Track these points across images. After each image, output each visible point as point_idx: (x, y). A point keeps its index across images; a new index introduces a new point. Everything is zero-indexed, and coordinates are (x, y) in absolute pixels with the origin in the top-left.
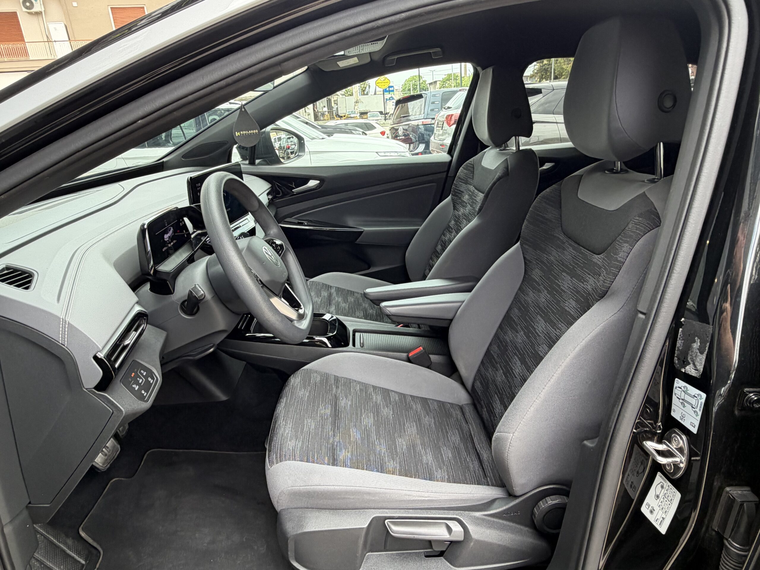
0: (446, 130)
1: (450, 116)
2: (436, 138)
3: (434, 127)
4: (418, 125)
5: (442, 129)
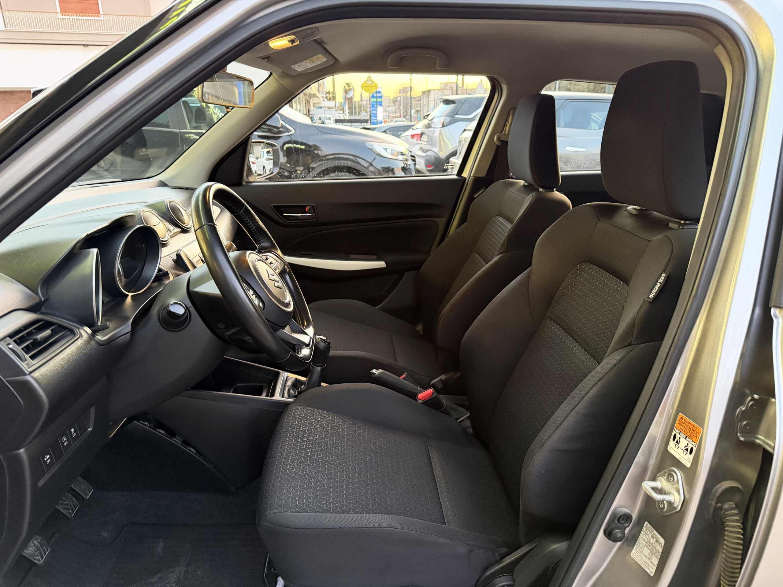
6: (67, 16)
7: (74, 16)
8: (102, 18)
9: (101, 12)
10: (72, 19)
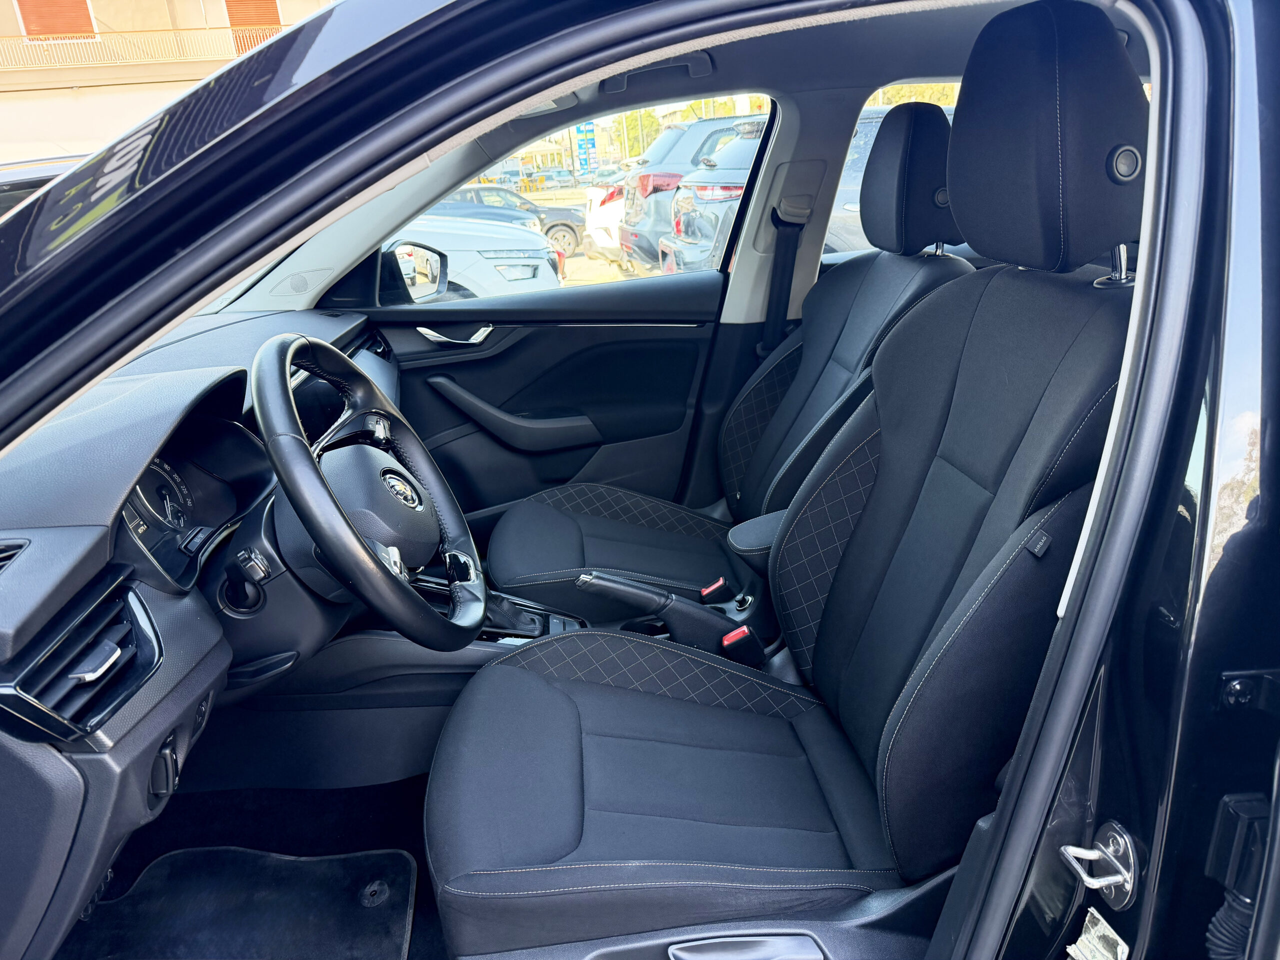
6: (38, 40)
7: (49, 40)
8: (98, 38)
9: (96, 30)
10: (47, 45)
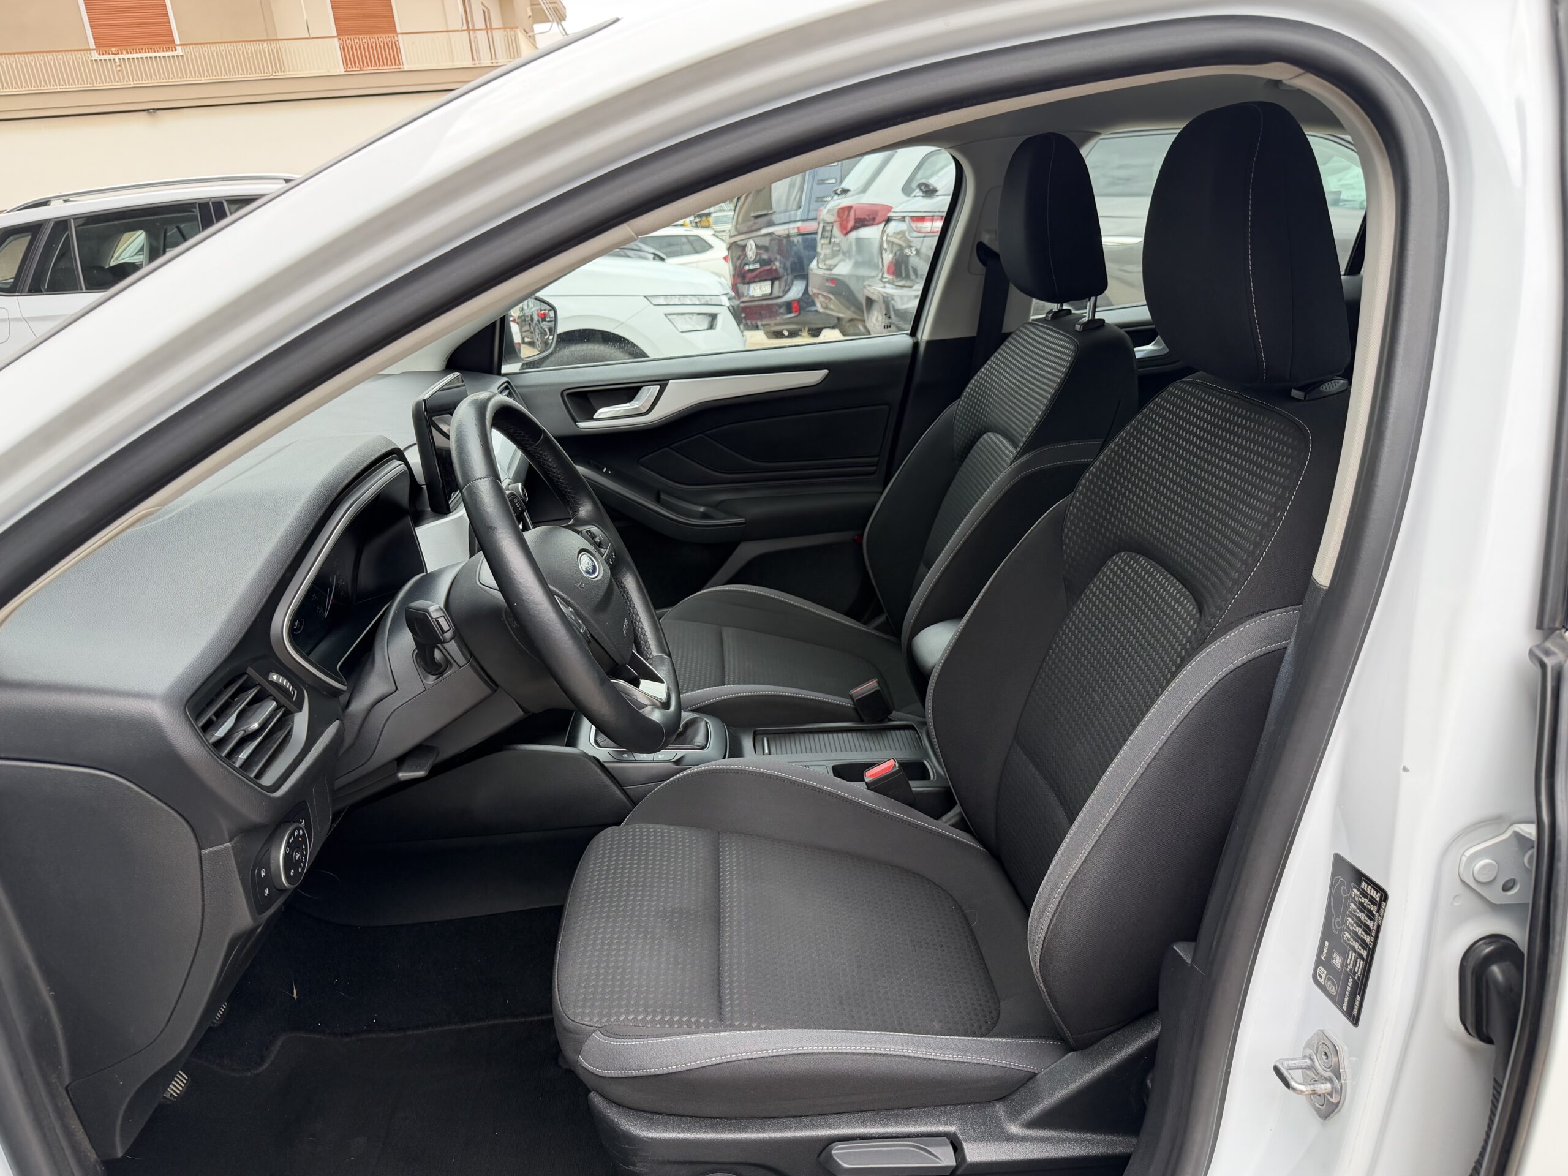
0: (838, 245)
1: (846, 213)
2: (820, 266)
3: (815, 240)
4: (788, 236)
5: (830, 243)
